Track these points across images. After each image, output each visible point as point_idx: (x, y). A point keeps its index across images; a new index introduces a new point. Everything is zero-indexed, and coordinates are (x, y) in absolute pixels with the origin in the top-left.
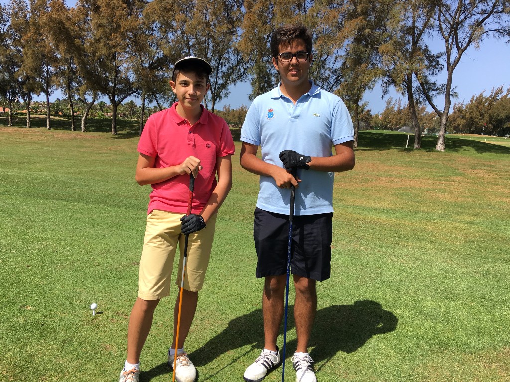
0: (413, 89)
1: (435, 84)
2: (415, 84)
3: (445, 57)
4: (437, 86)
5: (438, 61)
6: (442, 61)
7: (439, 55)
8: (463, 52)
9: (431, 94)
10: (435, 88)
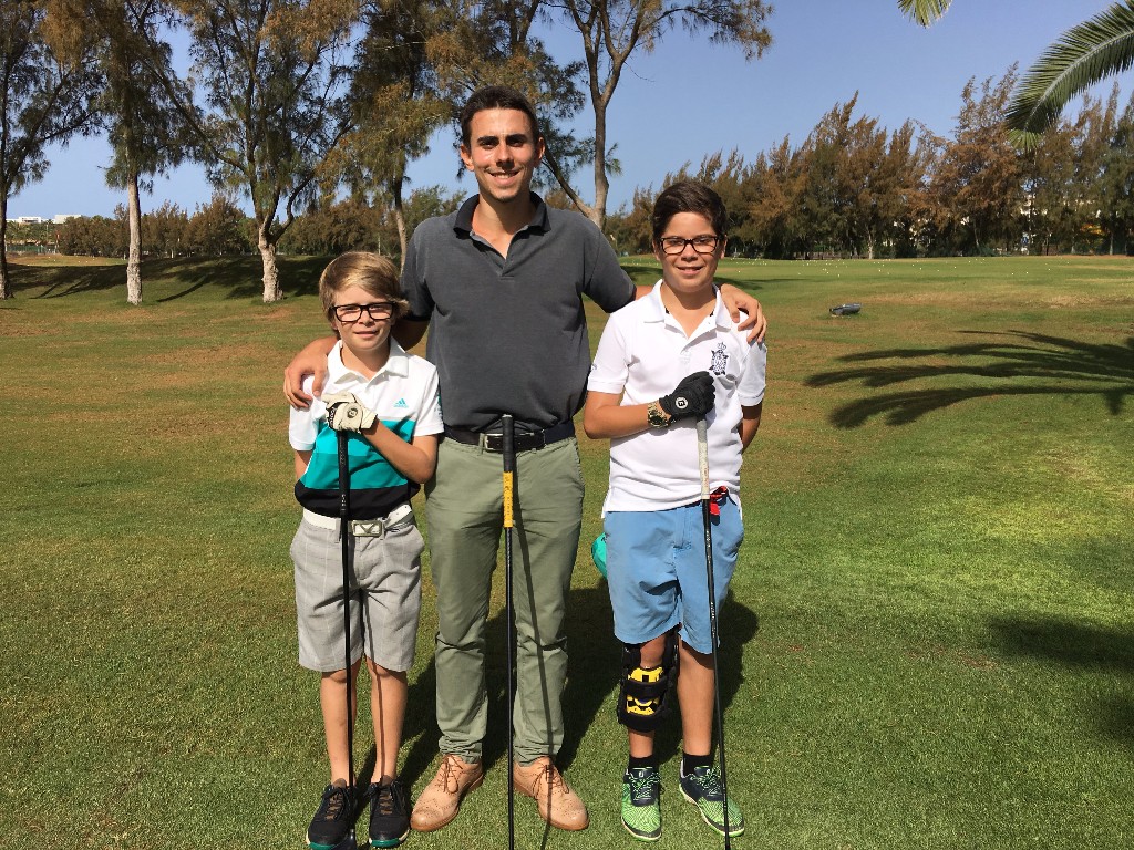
1: (569, 139)
3: (585, 74)
4: (574, 144)
5: (571, 85)
6: (581, 82)
7: (573, 70)
8: (623, 62)
9: (563, 164)
10: (571, 150)
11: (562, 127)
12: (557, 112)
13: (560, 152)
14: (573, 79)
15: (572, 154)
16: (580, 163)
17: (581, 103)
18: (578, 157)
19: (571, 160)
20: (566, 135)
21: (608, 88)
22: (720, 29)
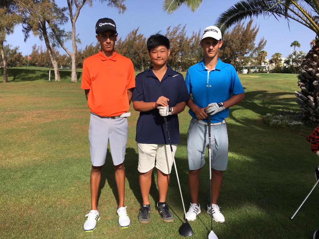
0: (48, 34)
2: (49, 31)
3: (68, 11)
4: (65, 33)
5: (64, 14)
6: (67, 13)
7: (64, 9)
8: (80, 8)
9: (61, 39)
10: (64, 35)
11: (61, 27)
12: (59, 23)
13: (61, 35)
14: (64, 12)
15: (65, 36)
16: (67, 39)
17: (67, 20)
18: (66, 37)
19: (64, 38)
20: (62, 30)
21: (76, 16)
22: (110, 2)
